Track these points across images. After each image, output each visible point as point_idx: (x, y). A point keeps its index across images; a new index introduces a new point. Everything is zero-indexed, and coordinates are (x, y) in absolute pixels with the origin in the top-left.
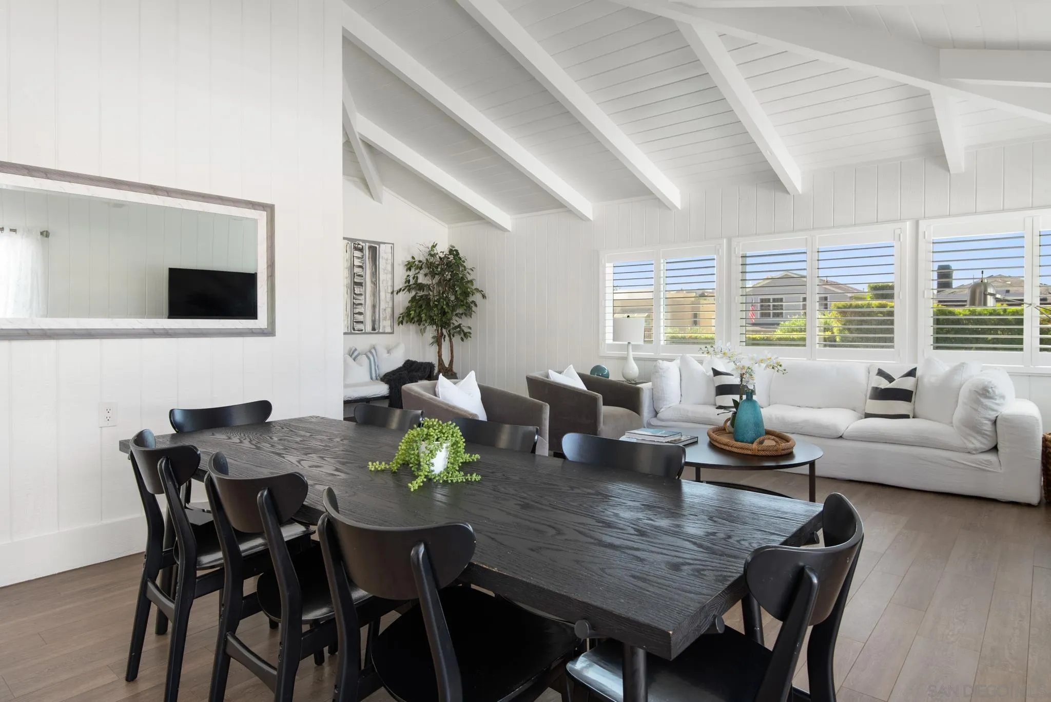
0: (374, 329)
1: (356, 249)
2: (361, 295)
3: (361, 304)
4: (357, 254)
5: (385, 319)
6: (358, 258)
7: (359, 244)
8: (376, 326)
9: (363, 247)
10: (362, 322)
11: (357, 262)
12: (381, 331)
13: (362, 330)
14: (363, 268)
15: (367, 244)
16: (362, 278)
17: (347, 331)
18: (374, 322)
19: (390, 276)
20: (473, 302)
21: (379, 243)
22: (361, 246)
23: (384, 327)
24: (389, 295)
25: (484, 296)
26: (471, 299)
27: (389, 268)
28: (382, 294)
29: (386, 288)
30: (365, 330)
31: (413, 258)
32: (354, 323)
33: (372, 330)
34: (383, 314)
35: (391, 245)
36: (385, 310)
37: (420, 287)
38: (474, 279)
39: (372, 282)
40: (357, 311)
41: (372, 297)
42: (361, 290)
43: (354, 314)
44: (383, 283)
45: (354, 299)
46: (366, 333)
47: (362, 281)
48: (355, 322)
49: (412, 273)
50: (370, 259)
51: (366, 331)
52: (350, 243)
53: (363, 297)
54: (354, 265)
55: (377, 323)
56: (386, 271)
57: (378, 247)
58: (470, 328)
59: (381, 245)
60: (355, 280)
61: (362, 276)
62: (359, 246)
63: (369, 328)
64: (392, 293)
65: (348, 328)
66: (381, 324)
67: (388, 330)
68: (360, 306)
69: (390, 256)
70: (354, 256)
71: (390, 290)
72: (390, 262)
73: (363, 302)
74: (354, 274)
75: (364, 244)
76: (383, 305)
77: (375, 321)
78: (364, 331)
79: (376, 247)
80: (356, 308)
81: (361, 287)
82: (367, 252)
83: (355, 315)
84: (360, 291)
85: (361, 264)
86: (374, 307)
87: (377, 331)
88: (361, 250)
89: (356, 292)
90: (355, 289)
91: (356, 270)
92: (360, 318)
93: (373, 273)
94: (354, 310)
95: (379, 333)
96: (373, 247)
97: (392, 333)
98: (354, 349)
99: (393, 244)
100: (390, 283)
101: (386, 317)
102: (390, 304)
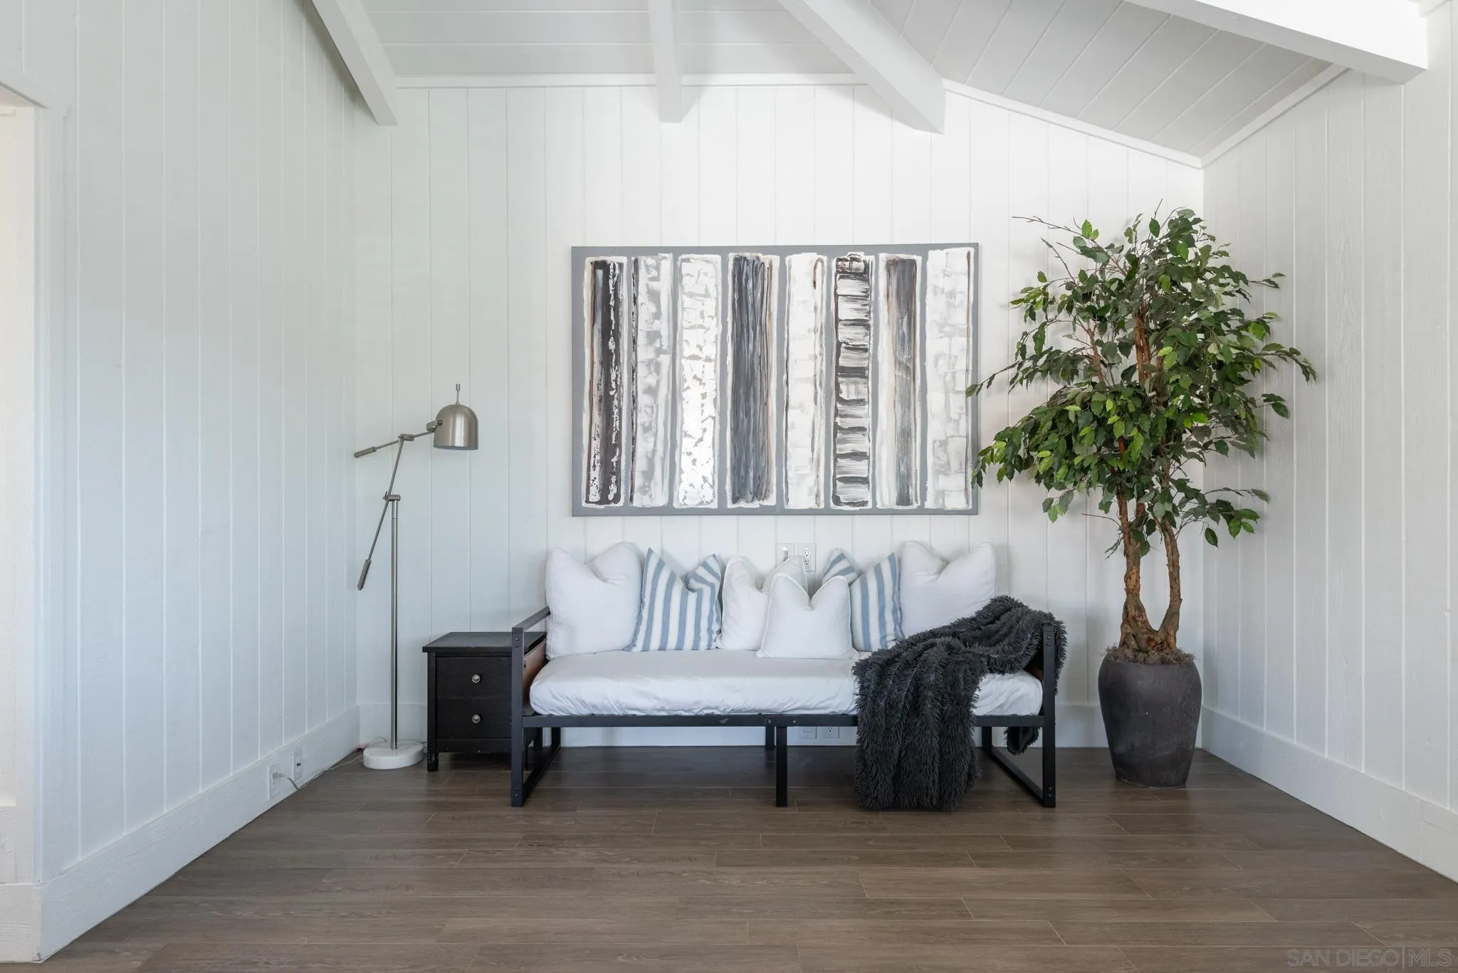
0: (904, 499)
1: (844, 273)
2: (860, 402)
3: (862, 429)
4: (850, 287)
5: (945, 469)
6: (853, 299)
7: (854, 259)
8: (912, 491)
9: (867, 266)
10: (864, 481)
11: (847, 311)
12: (929, 504)
13: (864, 503)
14: (868, 327)
15: (883, 257)
16: (866, 355)
17: (815, 506)
18: (903, 480)
19: (961, 342)
20: (1269, 398)
21: (924, 249)
22: (862, 265)
23: (941, 494)
24: (959, 402)
25: (1308, 372)
26: (1260, 387)
27: (960, 317)
28: (935, 399)
29: (948, 378)
30: (875, 503)
31: (1042, 277)
32: (839, 484)
33: (898, 504)
34: (936, 457)
35: (964, 251)
36: (944, 444)
37: (1062, 365)
38: (1272, 316)
39: (898, 363)
40: (847, 448)
41: (898, 406)
42: (862, 388)
43: (837, 457)
44: (936, 364)
45: (836, 415)
46: (876, 512)
47: (864, 364)
48: (842, 480)
49: (1033, 327)
50: (893, 300)
51: (879, 506)
52: (825, 258)
53: (866, 410)
54: (837, 320)
55: (916, 481)
56: (946, 329)
57: (918, 259)
58: (1263, 496)
59: (931, 253)
60: (842, 362)
61: (866, 350)
62: (855, 264)
63: (887, 495)
64: (973, 390)
65: (817, 496)
66: (929, 484)
67: (957, 501)
68: (858, 436)
69: (962, 284)
70: (836, 296)
71: (963, 383)
72: (962, 299)
73: (866, 422)
74: (839, 345)
75: (870, 258)
76: (936, 430)
77: (909, 476)
78: (870, 506)
79: (913, 263)
80: (844, 441)
81: (864, 380)
82: (881, 280)
83: (841, 462)
84: (858, 392)
85: (862, 316)
86: (905, 436)
87: (915, 506)
88: (863, 275)
89: (844, 395)
90: (843, 387)
91: (845, 334)
92: (860, 468)
93: (903, 340)
94: (838, 446)
95: (922, 511)
96: (903, 261)
97: (974, 511)
98: (836, 554)
99: (976, 246)
100: (962, 363)
101: (948, 463)
102: (965, 426)
